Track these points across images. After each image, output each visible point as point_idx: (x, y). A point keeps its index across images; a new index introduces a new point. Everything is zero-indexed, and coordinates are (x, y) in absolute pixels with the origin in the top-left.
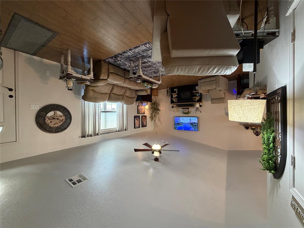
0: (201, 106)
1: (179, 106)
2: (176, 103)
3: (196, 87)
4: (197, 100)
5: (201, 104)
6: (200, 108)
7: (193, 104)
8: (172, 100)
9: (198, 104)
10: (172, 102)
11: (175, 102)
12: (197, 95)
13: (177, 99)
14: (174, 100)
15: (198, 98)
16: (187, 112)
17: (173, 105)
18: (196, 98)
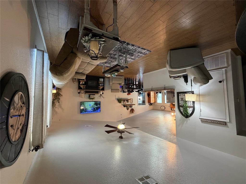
0: (103, 93)
1: (86, 92)
3: (100, 79)
4: (101, 89)
6: (102, 95)
7: (98, 91)
8: (80, 86)
9: (102, 92)
10: (80, 88)
11: (83, 88)
12: (100, 85)
13: (85, 86)
14: (82, 86)
15: (101, 88)
16: (93, 97)
17: (80, 91)
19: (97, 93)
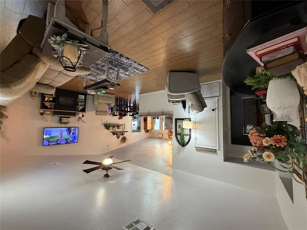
0: (83, 116)
1: (55, 113)
2: (51, 109)
3: (79, 95)
4: (80, 110)
5: (84, 114)
6: (82, 118)
7: (76, 113)
8: (44, 104)
9: (81, 113)
10: (43, 107)
11: (49, 107)
12: (80, 104)
13: (54, 104)
14: (47, 104)
16: (66, 121)
17: (44, 111)
18: (80, 107)
19: (74, 115)
